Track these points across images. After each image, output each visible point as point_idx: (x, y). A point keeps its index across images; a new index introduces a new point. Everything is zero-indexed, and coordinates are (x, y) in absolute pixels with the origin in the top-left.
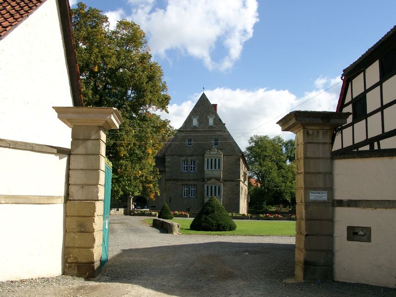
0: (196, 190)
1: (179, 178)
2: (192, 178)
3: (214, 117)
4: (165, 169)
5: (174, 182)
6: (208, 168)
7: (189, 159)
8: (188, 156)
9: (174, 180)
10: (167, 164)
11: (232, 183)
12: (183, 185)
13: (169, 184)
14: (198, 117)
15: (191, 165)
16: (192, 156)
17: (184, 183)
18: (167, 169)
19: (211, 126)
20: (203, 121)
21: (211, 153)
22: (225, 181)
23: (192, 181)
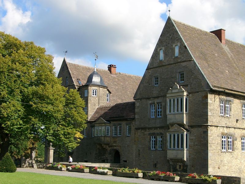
0: (163, 139)
1: (147, 126)
2: (158, 126)
3: (179, 44)
4: (134, 116)
5: (143, 131)
6: (170, 112)
7: (156, 101)
8: (155, 98)
9: (142, 129)
10: (136, 110)
11: (200, 129)
12: (150, 134)
13: (138, 134)
14: (163, 48)
15: (159, 109)
16: (158, 97)
17: (152, 131)
18: (136, 117)
19: (177, 57)
20: (169, 52)
21: (173, 91)
22: (192, 127)
23: (158, 129)
